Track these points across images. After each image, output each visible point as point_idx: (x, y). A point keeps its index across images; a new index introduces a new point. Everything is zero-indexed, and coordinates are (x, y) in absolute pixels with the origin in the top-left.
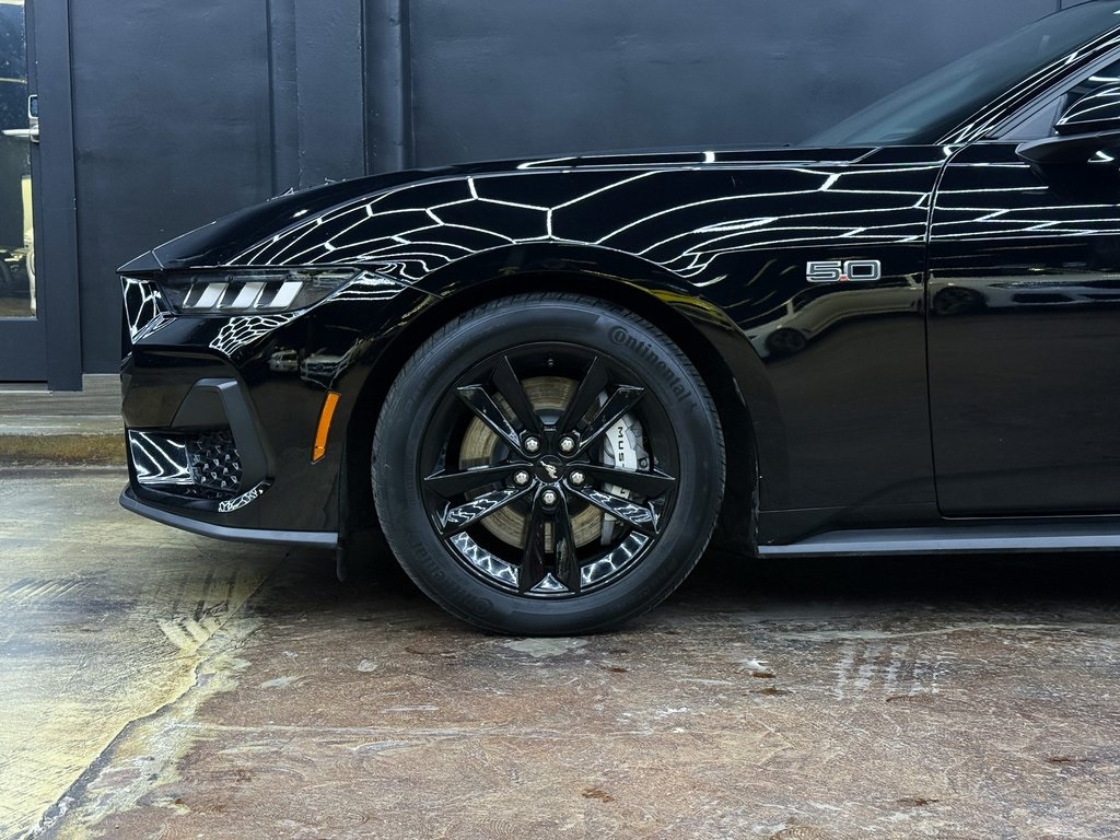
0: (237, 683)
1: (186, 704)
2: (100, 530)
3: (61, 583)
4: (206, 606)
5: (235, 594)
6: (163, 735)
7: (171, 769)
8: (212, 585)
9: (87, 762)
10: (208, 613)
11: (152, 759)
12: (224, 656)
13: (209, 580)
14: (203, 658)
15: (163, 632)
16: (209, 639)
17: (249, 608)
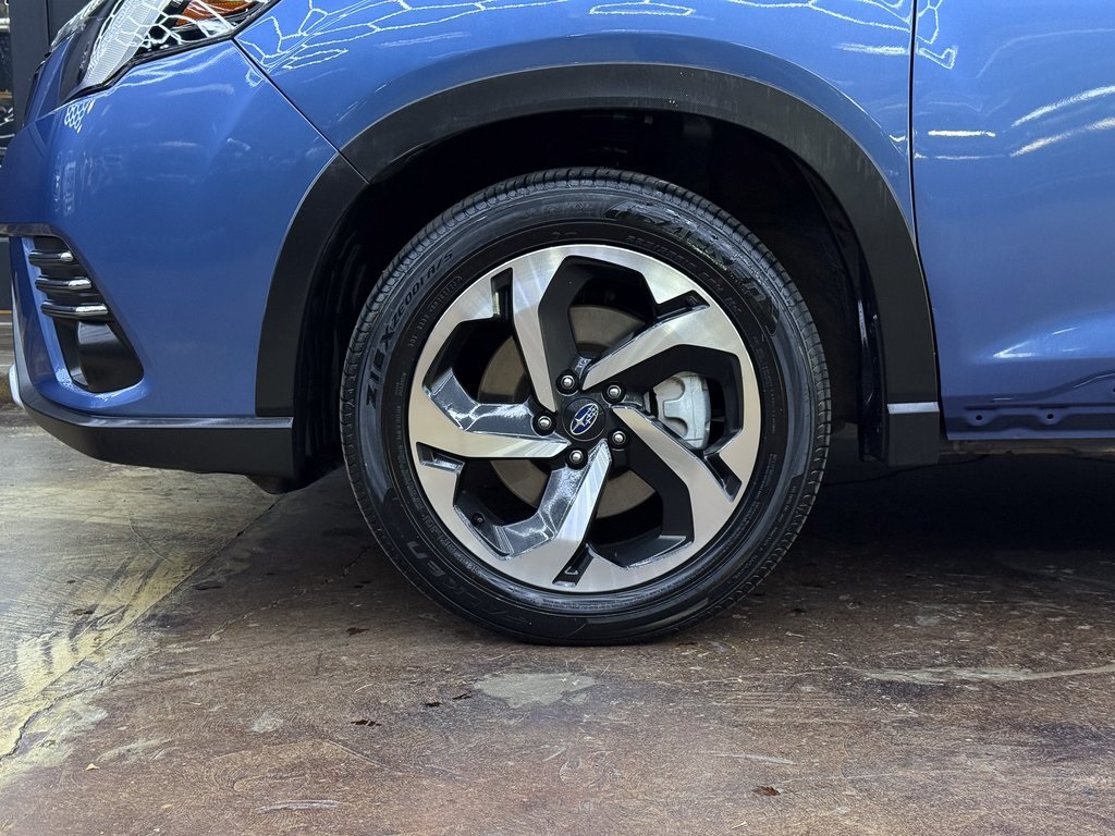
0: (70, 752)
4: (97, 613)
5: (143, 596)
8: (122, 579)
10: (93, 625)
12: (76, 702)
13: (120, 574)
14: (44, 704)
15: (16, 657)
16: (72, 669)
17: (153, 616)
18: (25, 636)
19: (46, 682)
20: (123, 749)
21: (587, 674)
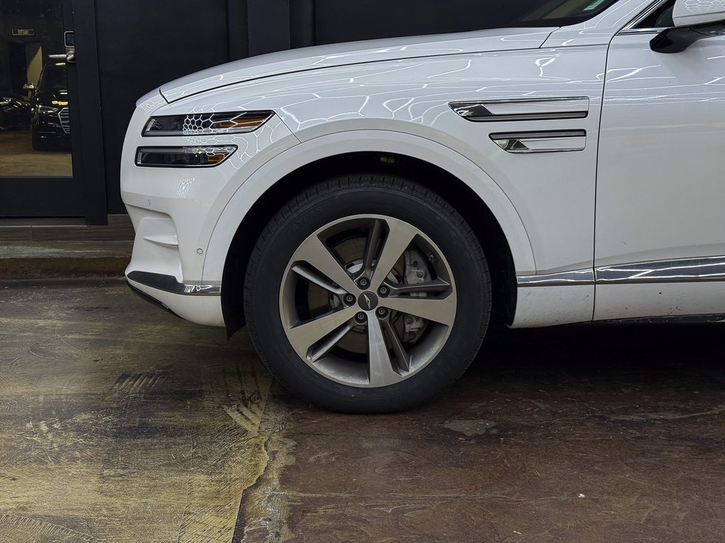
0: (294, 459)
1: (271, 476)
2: (151, 331)
3: (149, 376)
4: (247, 395)
5: (260, 385)
6: (269, 502)
7: (285, 528)
8: (243, 378)
9: (232, 523)
11: (270, 520)
12: (277, 436)
13: (240, 374)
14: (265, 438)
15: (230, 417)
16: (261, 422)
17: (274, 396)
19: (256, 429)
20: (315, 457)
21: (490, 420)
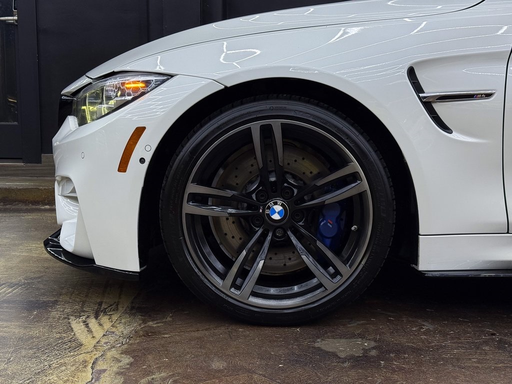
3: (11, 285)
4: (104, 306)
5: (123, 296)
8: (109, 289)
10: (105, 313)
13: (107, 286)
14: (98, 354)
15: (72, 328)
16: (104, 335)
17: (132, 308)
18: (72, 317)
19: (94, 342)
20: (150, 378)
21: (369, 340)
